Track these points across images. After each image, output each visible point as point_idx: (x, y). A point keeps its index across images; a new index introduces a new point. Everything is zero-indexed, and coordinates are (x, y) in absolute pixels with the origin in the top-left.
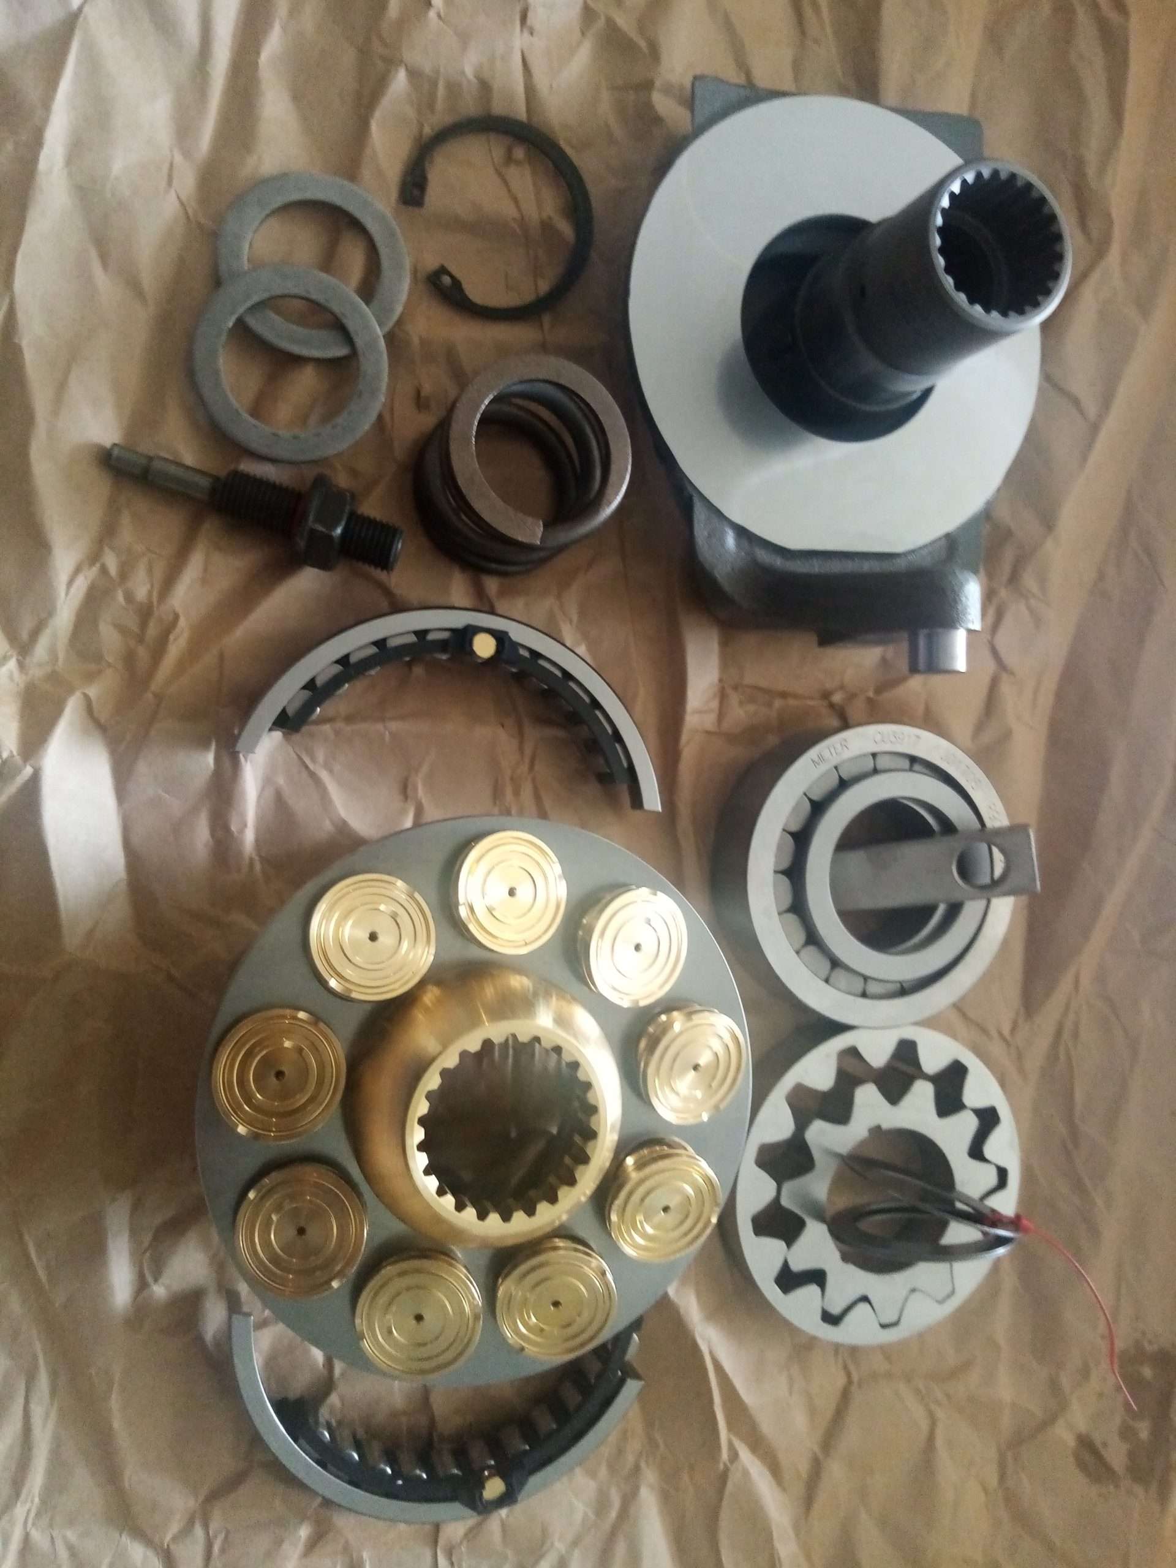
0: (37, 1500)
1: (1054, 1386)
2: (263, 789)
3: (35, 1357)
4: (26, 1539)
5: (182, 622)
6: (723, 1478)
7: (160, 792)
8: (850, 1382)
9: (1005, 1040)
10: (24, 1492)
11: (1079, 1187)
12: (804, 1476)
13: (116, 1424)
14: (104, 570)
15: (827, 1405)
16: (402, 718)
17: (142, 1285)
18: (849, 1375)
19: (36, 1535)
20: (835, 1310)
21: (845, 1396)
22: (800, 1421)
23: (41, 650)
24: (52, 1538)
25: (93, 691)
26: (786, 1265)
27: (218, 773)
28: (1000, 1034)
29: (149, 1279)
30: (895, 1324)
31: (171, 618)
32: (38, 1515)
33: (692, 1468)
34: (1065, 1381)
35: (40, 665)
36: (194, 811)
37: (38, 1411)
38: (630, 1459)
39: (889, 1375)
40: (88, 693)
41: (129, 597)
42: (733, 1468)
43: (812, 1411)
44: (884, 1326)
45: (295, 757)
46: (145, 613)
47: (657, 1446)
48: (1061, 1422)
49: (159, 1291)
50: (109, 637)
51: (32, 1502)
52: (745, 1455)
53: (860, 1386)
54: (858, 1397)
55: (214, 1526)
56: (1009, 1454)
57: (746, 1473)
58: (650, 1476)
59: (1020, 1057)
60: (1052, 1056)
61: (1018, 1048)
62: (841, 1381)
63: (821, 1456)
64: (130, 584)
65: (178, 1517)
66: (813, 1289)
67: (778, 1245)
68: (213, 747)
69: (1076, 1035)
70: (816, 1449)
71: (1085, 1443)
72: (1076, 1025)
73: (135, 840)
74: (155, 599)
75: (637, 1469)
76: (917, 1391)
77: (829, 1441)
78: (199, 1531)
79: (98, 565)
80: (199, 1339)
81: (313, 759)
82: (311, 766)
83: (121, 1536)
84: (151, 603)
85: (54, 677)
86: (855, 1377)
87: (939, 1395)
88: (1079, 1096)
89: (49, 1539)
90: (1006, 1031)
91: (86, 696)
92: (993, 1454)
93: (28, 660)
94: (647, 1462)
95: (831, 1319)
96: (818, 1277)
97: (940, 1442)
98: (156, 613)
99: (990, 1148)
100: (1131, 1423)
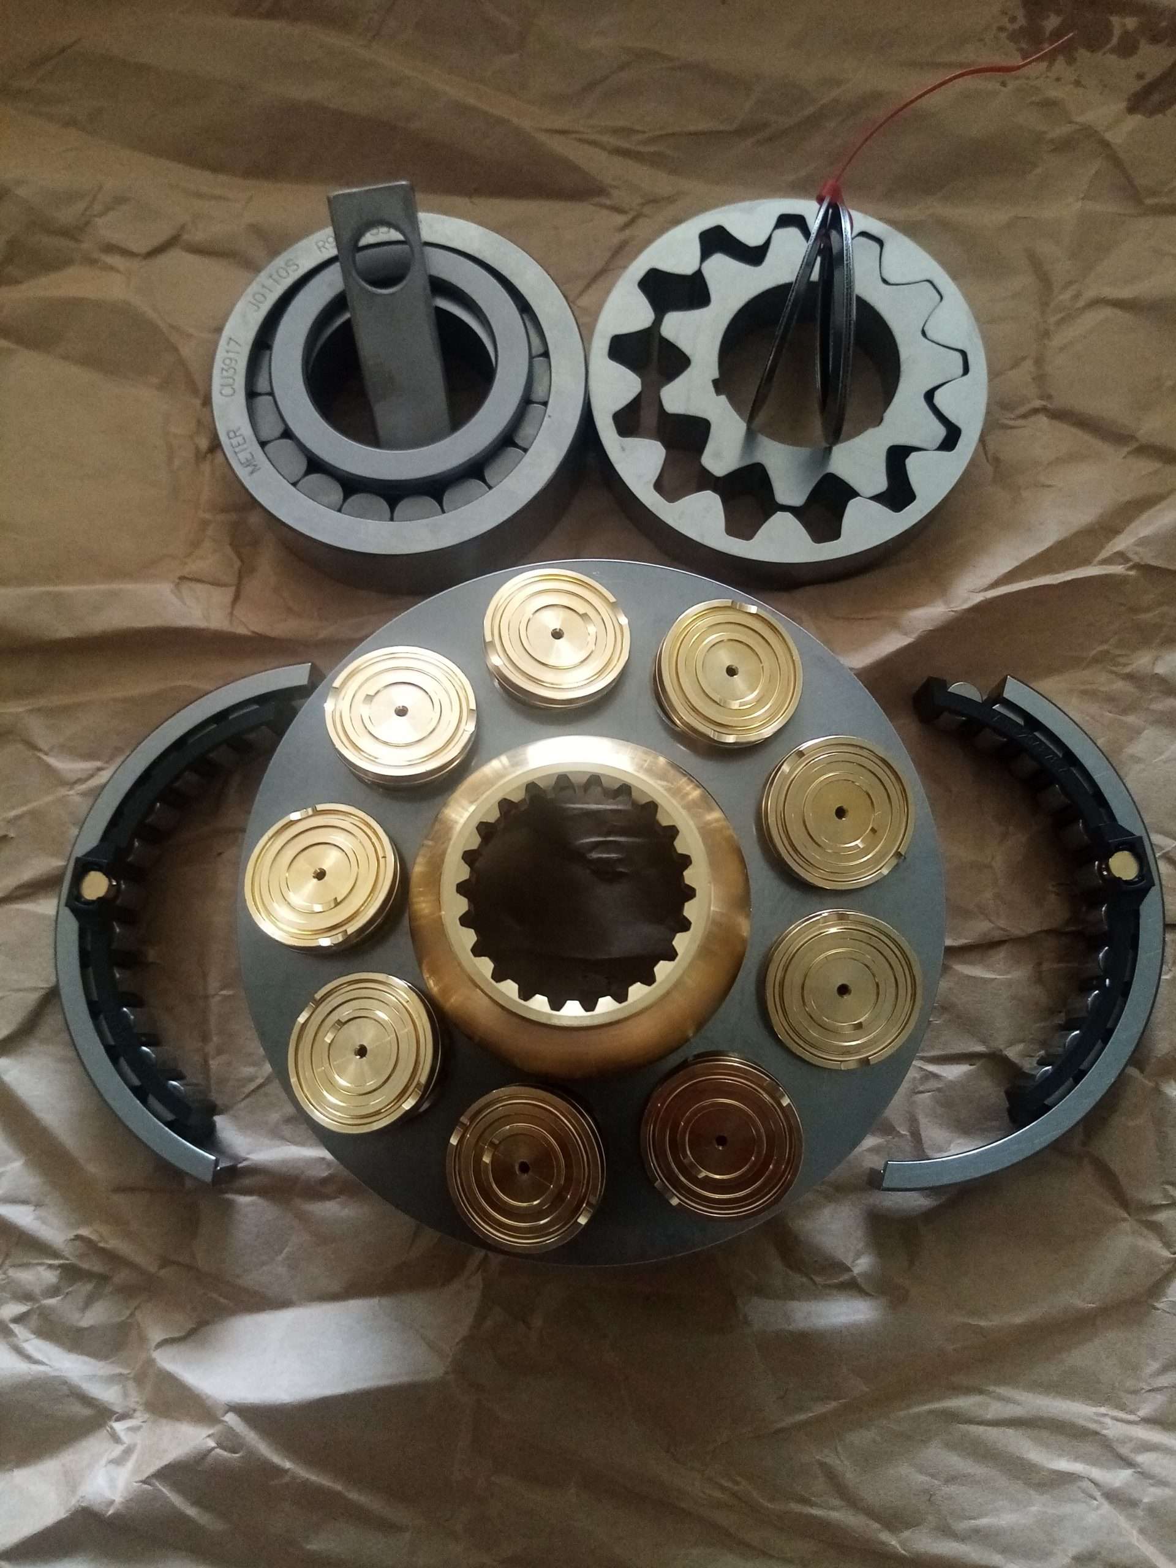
0: (1103, 1410)
1: (1065, 146)
2: (283, 1138)
3: (931, 1412)
4: (1149, 1421)
5: (84, 1232)
6: (1146, 569)
7: (280, 1258)
8: (1044, 410)
9: (632, 221)
10: (1093, 1426)
11: (814, 122)
12: (1158, 465)
13: (1019, 1319)
14: (19, 1319)
15: (1068, 437)
16: (205, 976)
17: (853, 1287)
18: (1036, 411)
19: (1144, 1411)
20: (941, 432)
21: (1060, 415)
22: (1085, 474)
23: (108, 1395)
24: (1150, 1391)
25: (156, 1335)
26: (877, 498)
27: (262, 1191)
28: (627, 226)
29: (845, 1277)
30: (964, 354)
31: (77, 1243)
32: (1122, 1407)
33: (1134, 610)
34: (1061, 131)
35: (126, 1395)
36: (303, 1218)
37: (996, 1409)
38: (1119, 685)
39: (1039, 361)
40: (155, 1344)
41: (54, 1291)
42: (1136, 559)
43: (1073, 458)
44: (966, 370)
45: (248, 1100)
46: (71, 1273)
47: (1107, 652)
48: (1108, 136)
49: (862, 1264)
50: (97, 1315)
51: (1105, 1415)
52: (1122, 543)
53: (1049, 397)
54: (1063, 400)
55: (1158, 1199)
56: (1149, 201)
57: (1143, 542)
58: (1143, 661)
59: (654, 201)
60: (656, 161)
61: (643, 205)
62: (1043, 420)
63: (1135, 445)
64: (37, 1291)
65: (1141, 1242)
66: (913, 463)
67: (853, 509)
68: (230, 1196)
69: (630, 132)
70: (1126, 450)
71: (1138, 103)
72: (615, 131)
73: (336, 1287)
74: (56, 1262)
75: (1130, 677)
76: (1060, 323)
77: (1116, 436)
78: (1161, 1217)
79: (12, 1326)
80: (928, 1216)
81: (251, 1079)
82: (260, 1081)
83: (1158, 1309)
84: (60, 1266)
85: (140, 1379)
86: (1038, 403)
87: (1066, 296)
88: (703, 125)
89: (1153, 1394)
90: (621, 219)
91: (160, 1345)
92: (1145, 224)
93: (118, 1409)
94: (1125, 665)
95: (951, 438)
96: (897, 456)
97: (1126, 293)
98: (73, 1260)
99: (752, 238)
100: (1115, 41)
